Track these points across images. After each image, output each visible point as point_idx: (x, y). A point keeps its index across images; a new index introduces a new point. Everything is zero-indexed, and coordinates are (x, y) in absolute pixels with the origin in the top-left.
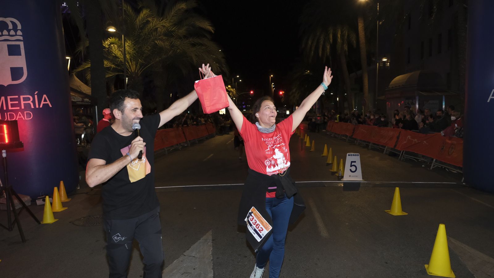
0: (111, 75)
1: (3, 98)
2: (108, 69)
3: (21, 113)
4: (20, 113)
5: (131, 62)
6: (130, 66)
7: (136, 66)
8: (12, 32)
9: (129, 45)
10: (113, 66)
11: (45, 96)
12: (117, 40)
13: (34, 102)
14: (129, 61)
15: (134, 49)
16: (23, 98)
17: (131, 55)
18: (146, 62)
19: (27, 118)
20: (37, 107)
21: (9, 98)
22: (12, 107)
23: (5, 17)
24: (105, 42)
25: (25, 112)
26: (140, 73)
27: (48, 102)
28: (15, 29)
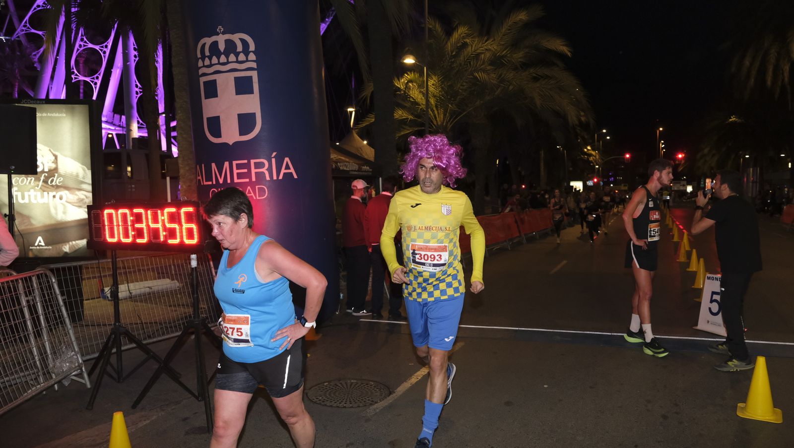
0: (408, 132)
1: (227, 164)
2: (403, 122)
3: (251, 187)
4: (249, 187)
5: (438, 111)
6: (435, 116)
7: (445, 115)
8: (242, 57)
9: (435, 82)
10: (410, 117)
11: (287, 159)
12: (417, 75)
13: (270, 170)
14: (435, 109)
15: (442, 88)
16: (255, 163)
17: (437, 100)
18: (459, 109)
19: (259, 197)
20: (275, 178)
21: (235, 163)
22: (238, 179)
23: (233, 34)
24: (399, 81)
25: (257, 187)
26: (451, 126)
27: (292, 170)
28: (246, 51)
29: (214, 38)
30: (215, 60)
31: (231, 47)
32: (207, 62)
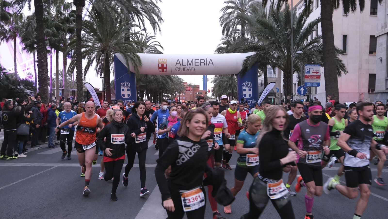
1: (125, 101)
8: (128, 86)
23: (127, 82)
28: (129, 85)
29: (124, 83)
30: (124, 86)
31: (127, 84)
32: (123, 86)
